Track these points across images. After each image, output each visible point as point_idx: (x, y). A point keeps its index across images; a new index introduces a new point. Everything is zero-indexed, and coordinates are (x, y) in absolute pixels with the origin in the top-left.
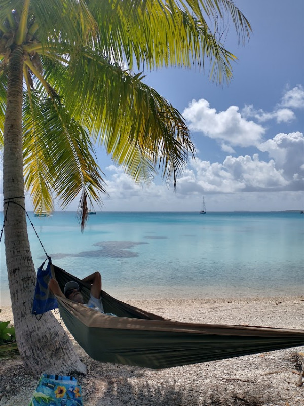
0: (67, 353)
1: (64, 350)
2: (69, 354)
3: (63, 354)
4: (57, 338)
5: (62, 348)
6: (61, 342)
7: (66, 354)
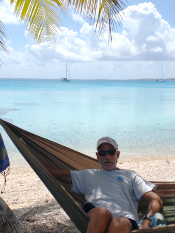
0: (14, 227)
1: (11, 224)
2: (17, 228)
3: (11, 229)
4: (2, 212)
5: (9, 222)
6: (6, 216)
7: (14, 229)
